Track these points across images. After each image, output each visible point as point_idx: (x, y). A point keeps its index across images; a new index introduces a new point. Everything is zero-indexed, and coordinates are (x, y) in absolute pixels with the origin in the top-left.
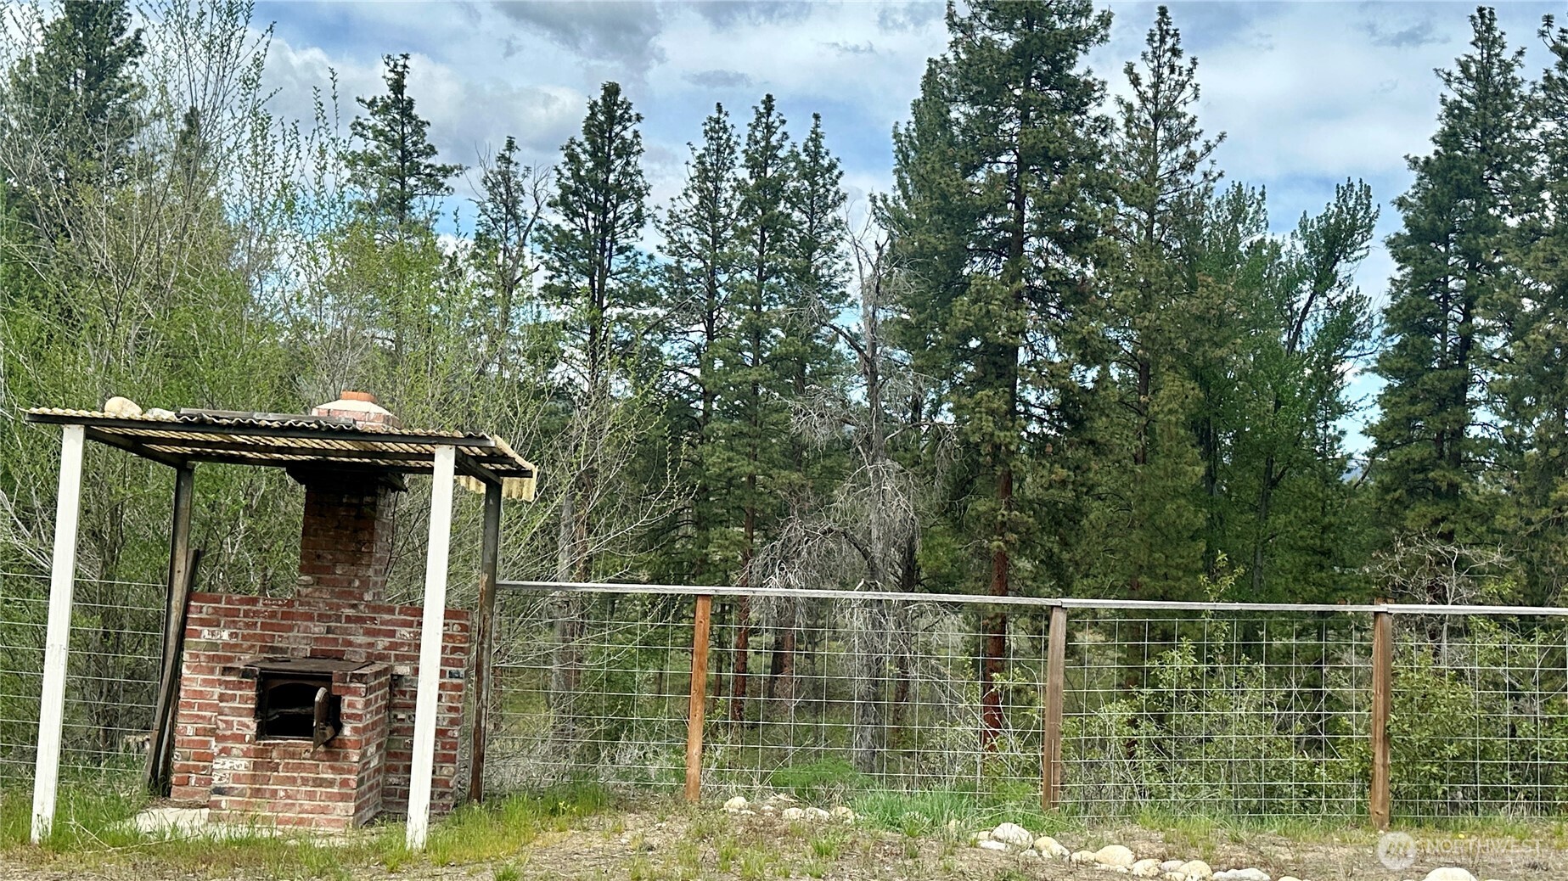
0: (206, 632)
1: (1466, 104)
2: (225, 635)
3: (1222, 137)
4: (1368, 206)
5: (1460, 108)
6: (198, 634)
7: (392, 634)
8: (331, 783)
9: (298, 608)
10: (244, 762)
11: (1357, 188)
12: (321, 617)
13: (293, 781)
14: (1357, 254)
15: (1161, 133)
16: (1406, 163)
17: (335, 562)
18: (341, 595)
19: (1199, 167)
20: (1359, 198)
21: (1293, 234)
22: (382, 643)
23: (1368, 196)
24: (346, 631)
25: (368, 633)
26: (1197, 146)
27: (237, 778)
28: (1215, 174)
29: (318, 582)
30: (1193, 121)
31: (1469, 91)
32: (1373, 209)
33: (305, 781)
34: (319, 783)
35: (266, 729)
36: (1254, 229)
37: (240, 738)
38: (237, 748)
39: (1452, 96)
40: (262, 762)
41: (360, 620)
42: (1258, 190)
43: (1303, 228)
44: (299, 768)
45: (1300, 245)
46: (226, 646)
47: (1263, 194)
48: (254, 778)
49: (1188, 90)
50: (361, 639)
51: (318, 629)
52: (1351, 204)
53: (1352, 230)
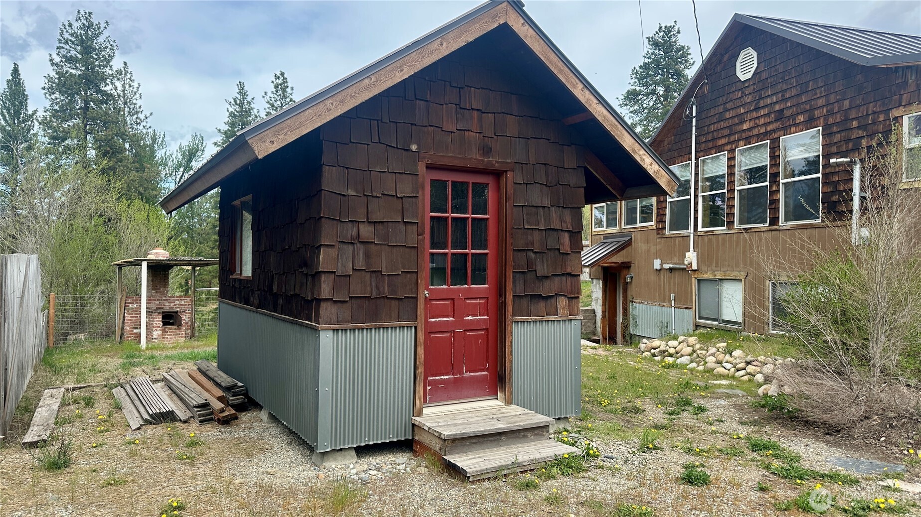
0: (130, 305)
1: (236, 113)
2: (135, 306)
3: (151, 114)
4: (202, 143)
5: (234, 114)
6: (129, 306)
7: (174, 302)
8: (180, 334)
9: (152, 298)
10: (160, 332)
11: (199, 137)
12: (158, 300)
13: (171, 335)
14: (199, 159)
15: (127, 109)
16: (216, 130)
17: (160, 287)
18: (162, 295)
19: (142, 124)
20: (199, 140)
21: (177, 151)
22: (172, 305)
23: (202, 139)
24: (164, 303)
25: (169, 303)
26: (142, 116)
27: (159, 336)
28: (148, 127)
29: (156, 292)
30: (140, 107)
31: (238, 110)
32: (204, 144)
33: (174, 335)
34: (177, 335)
35: (164, 324)
36: (161, 147)
37: (159, 327)
38: (158, 329)
39: (231, 110)
40: (164, 331)
41: (167, 300)
42: (162, 133)
43: (180, 149)
44: (172, 332)
45: (179, 155)
46: (135, 308)
47: (164, 135)
48: (162, 335)
49: (138, 95)
50: (167, 304)
51: (157, 303)
52: (197, 142)
53: (197, 151)
